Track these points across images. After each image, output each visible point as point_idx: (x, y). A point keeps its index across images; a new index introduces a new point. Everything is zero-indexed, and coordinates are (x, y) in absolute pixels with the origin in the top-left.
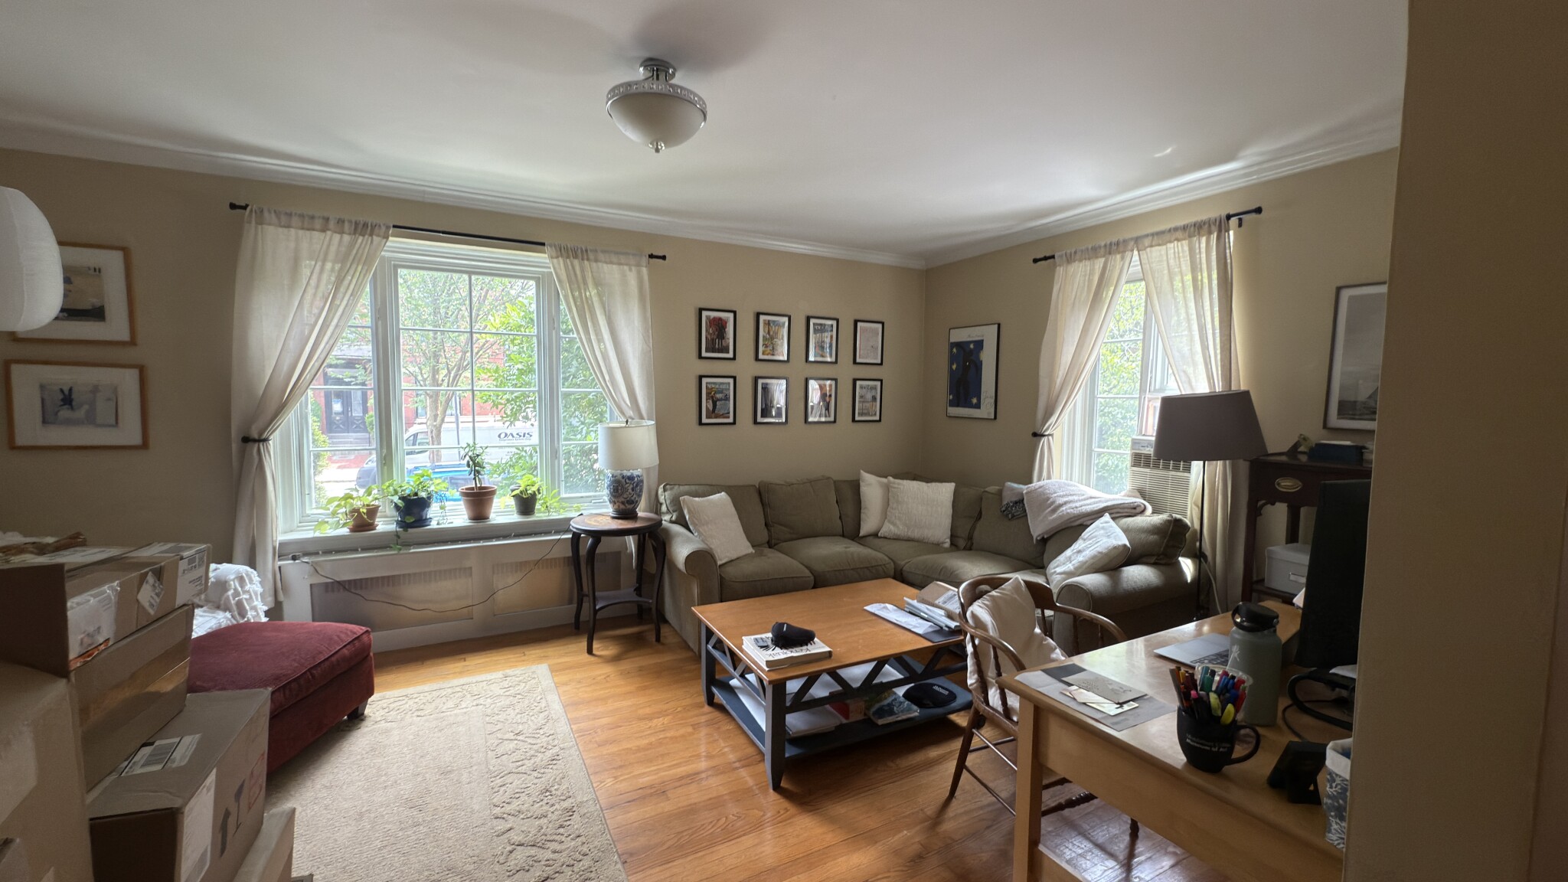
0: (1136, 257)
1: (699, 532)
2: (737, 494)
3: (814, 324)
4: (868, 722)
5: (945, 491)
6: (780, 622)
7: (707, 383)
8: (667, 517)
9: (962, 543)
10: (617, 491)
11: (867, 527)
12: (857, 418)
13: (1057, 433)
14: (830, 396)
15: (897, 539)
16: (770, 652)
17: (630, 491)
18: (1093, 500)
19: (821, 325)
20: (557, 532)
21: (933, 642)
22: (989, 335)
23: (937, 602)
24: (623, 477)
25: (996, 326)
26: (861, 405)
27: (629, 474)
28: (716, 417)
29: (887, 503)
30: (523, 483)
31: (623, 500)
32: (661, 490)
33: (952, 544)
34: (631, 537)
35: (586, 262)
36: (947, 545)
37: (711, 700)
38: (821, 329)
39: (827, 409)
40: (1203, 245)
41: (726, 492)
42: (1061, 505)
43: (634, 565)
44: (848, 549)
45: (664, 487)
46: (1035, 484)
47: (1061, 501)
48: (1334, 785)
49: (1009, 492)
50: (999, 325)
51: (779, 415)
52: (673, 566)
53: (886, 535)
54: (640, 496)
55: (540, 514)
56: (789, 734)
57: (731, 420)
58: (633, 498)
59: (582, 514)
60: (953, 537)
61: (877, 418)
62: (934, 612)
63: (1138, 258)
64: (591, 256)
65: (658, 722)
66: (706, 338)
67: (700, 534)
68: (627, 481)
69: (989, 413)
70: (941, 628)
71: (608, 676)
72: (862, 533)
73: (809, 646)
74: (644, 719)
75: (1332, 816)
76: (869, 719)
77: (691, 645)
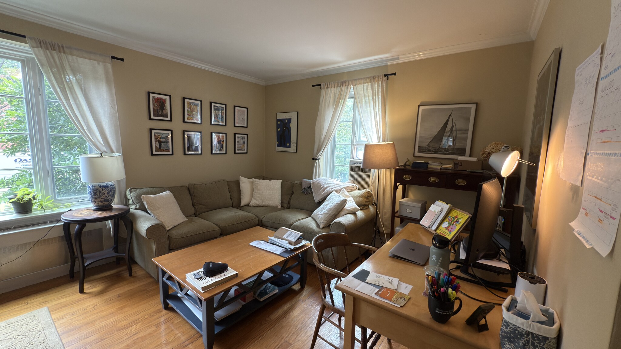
0: (352, 89)
1: (154, 214)
2: (176, 191)
3: (214, 106)
4: (255, 301)
5: (278, 184)
6: (208, 261)
7: (155, 133)
8: (133, 207)
9: (285, 205)
10: (97, 195)
11: (244, 201)
12: (236, 152)
13: (321, 158)
14: (223, 141)
15: (258, 206)
16: (203, 281)
17: (106, 194)
18: (338, 185)
19: (217, 106)
20: (51, 222)
21: (285, 258)
22: (294, 116)
23: (283, 237)
24: (100, 187)
25: (297, 113)
26: (238, 145)
27: (104, 184)
28: (161, 151)
29: (253, 190)
30: (20, 194)
31: (101, 200)
32: (128, 192)
33: (282, 206)
34: (109, 221)
35: (62, 54)
36: (280, 207)
37: (167, 307)
38: (217, 109)
39: (222, 147)
40: (376, 86)
41: (170, 191)
42: (326, 188)
43: (112, 235)
44: (236, 214)
45: (130, 190)
46: (314, 180)
47: (326, 186)
48: (509, 328)
49: (305, 183)
50: (298, 112)
51: (197, 150)
52: (138, 234)
53: (253, 205)
54: (113, 196)
55: (36, 212)
56: (216, 320)
57: (170, 153)
58: (108, 198)
59: (71, 210)
60: (282, 203)
61: (246, 152)
62: (283, 242)
63: (353, 89)
64: (67, 50)
65: (132, 329)
66: (153, 108)
67: (155, 215)
68: (103, 189)
69: (294, 150)
70: (287, 249)
71: (96, 305)
72: (242, 205)
73: (225, 273)
74: (122, 329)
75: (506, 341)
76: (256, 299)
77: (152, 275)
